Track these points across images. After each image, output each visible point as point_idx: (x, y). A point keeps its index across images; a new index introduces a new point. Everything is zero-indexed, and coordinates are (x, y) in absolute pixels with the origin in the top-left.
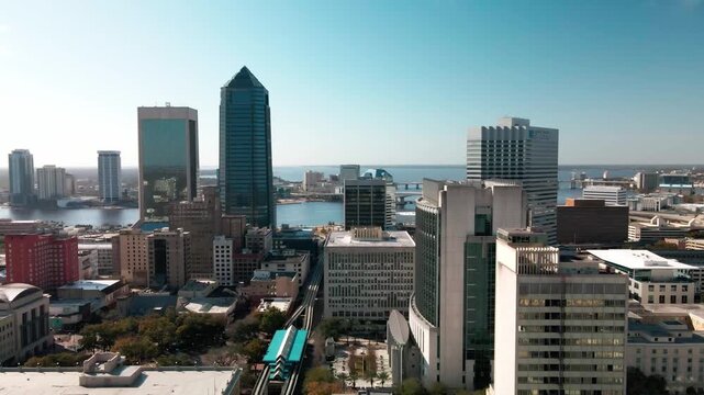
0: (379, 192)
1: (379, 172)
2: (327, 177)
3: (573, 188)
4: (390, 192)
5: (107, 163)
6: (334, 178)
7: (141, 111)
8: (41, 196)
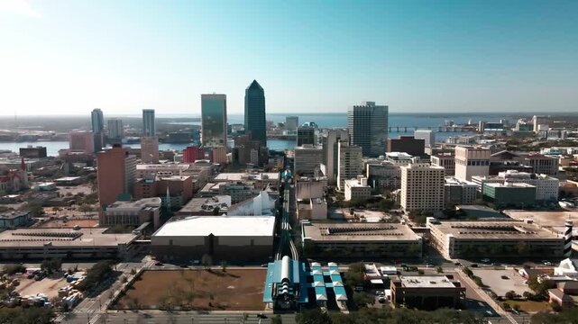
0: (312, 132)
1: (311, 123)
2: (276, 124)
3: (440, 131)
4: (317, 133)
5: (148, 117)
6: (281, 125)
7: (203, 96)
8: (112, 137)
